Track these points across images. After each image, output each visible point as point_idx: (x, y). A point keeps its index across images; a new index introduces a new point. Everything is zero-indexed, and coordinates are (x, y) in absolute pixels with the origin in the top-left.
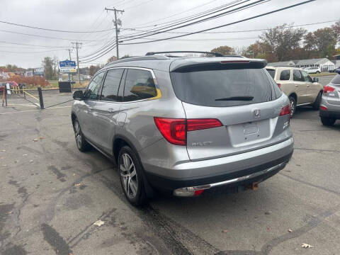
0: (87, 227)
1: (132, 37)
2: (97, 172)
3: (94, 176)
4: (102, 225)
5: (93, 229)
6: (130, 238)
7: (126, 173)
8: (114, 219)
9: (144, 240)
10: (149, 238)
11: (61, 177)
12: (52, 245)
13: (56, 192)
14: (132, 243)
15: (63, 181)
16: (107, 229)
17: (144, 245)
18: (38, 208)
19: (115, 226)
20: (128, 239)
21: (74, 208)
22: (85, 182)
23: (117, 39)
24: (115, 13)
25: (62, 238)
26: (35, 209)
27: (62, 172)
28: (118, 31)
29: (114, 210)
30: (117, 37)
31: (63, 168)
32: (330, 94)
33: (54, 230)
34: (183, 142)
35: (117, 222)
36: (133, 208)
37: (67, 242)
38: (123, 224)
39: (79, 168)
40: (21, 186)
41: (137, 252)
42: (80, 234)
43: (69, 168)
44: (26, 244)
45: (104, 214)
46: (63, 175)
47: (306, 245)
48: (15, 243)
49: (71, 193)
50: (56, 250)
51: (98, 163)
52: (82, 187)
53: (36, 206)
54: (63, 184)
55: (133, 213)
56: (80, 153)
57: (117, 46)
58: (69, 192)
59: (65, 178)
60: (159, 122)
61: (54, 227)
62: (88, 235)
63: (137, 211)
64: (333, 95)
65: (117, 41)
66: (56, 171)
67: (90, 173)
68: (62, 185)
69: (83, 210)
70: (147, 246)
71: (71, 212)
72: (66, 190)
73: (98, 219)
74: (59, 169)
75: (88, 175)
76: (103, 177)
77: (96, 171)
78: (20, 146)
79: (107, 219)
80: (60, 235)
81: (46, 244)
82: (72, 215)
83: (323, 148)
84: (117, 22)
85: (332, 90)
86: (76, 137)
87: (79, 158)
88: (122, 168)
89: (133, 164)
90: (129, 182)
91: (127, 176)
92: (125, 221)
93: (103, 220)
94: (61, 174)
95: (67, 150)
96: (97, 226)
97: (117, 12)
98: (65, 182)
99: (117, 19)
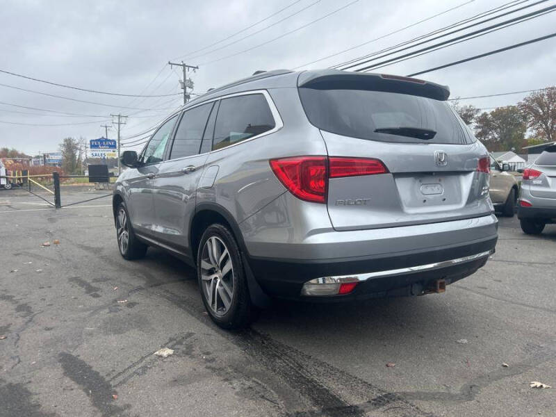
0: (143, 358)
2: (156, 285)
3: (151, 290)
4: (169, 356)
5: (152, 362)
6: (222, 373)
7: (211, 272)
8: (190, 347)
9: (248, 377)
10: (256, 373)
11: (91, 291)
12: (78, 383)
13: (83, 310)
14: (226, 380)
15: (96, 296)
16: (180, 361)
17: (248, 384)
18: (52, 332)
19: (192, 357)
20: (219, 375)
21: (118, 331)
22: (134, 298)
24: (184, 71)
25: (97, 373)
26: (48, 333)
27: (94, 285)
28: (187, 97)
29: (190, 335)
31: (96, 280)
32: (534, 182)
33: (83, 362)
34: (321, 197)
35: (197, 351)
36: (223, 331)
37: (107, 379)
38: (208, 353)
39: (123, 280)
40: (21, 302)
41: (237, 394)
42: (130, 367)
43: (105, 280)
44: (30, 382)
45: (171, 340)
46: (97, 289)
47: (539, 384)
48: (9, 380)
49: (111, 312)
50: (86, 391)
51: (157, 274)
52: (131, 305)
53: (48, 329)
54: (96, 300)
56: (124, 262)
58: (107, 310)
59: (98, 293)
61: (81, 358)
62: (145, 369)
63: (231, 337)
64: (540, 182)
66: (82, 283)
67: (143, 286)
68: (95, 302)
69: (134, 335)
70: (254, 385)
71: (112, 337)
72: (102, 308)
73: (162, 347)
74: (89, 281)
75: (140, 289)
77: (154, 284)
78: (19, 252)
79: (178, 346)
80: (94, 369)
81: (67, 381)
82: (114, 341)
83: (533, 260)
84: (186, 84)
85: (537, 174)
86: (119, 235)
87: (122, 268)
88: (205, 265)
89: (226, 251)
90: (217, 286)
91: (213, 277)
92: (211, 349)
93: (171, 348)
94: (92, 287)
95: (102, 257)
96: (161, 356)
97: (187, 68)
98: (100, 298)
99: (187, 78)
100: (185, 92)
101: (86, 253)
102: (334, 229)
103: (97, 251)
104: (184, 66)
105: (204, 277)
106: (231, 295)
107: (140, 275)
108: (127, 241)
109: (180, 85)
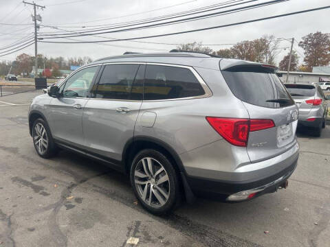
1: (55, 36)
4: (139, 243)
7: (145, 179)
8: (146, 234)
11: (38, 190)
13: (46, 209)
15: (45, 194)
18: (36, 232)
19: (153, 242)
21: (87, 226)
22: (75, 193)
23: (36, 36)
24: (35, 8)
26: (34, 234)
27: (35, 183)
28: (37, 27)
29: (138, 223)
30: (36, 33)
31: (34, 179)
34: (243, 143)
35: (153, 238)
36: (158, 218)
38: (161, 238)
39: (56, 178)
43: (42, 178)
45: (130, 229)
46: (41, 188)
49: (68, 208)
52: (78, 200)
53: (32, 230)
55: (161, 224)
56: (43, 160)
57: (36, 43)
58: (64, 207)
59: (45, 191)
60: (214, 121)
65: (36, 38)
66: (26, 183)
67: (74, 182)
68: (47, 200)
69: (100, 227)
71: (87, 232)
72: (58, 205)
73: (128, 236)
74: (30, 180)
75: (73, 185)
76: (94, 186)
79: (137, 234)
82: (90, 235)
84: (36, 18)
86: (35, 141)
87: (47, 167)
88: (138, 174)
89: (163, 169)
90: (152, 189)
91: (147, 183)
92: (161, 234)
93: (135, 236)
94: (36, 186)
95: (23, 157)
96: (133, 245)
97: (36, 7)
98: (50, 196)
99: (37, 14)
100: (36, 24)
101: (6, 153)
102: (251, 162)
103: (14, 150)
104: (35, 5)
105: (137, 182)
106: (167, 197)
107: (64, 172)
108: (46, 146)
109: (32, 19)
